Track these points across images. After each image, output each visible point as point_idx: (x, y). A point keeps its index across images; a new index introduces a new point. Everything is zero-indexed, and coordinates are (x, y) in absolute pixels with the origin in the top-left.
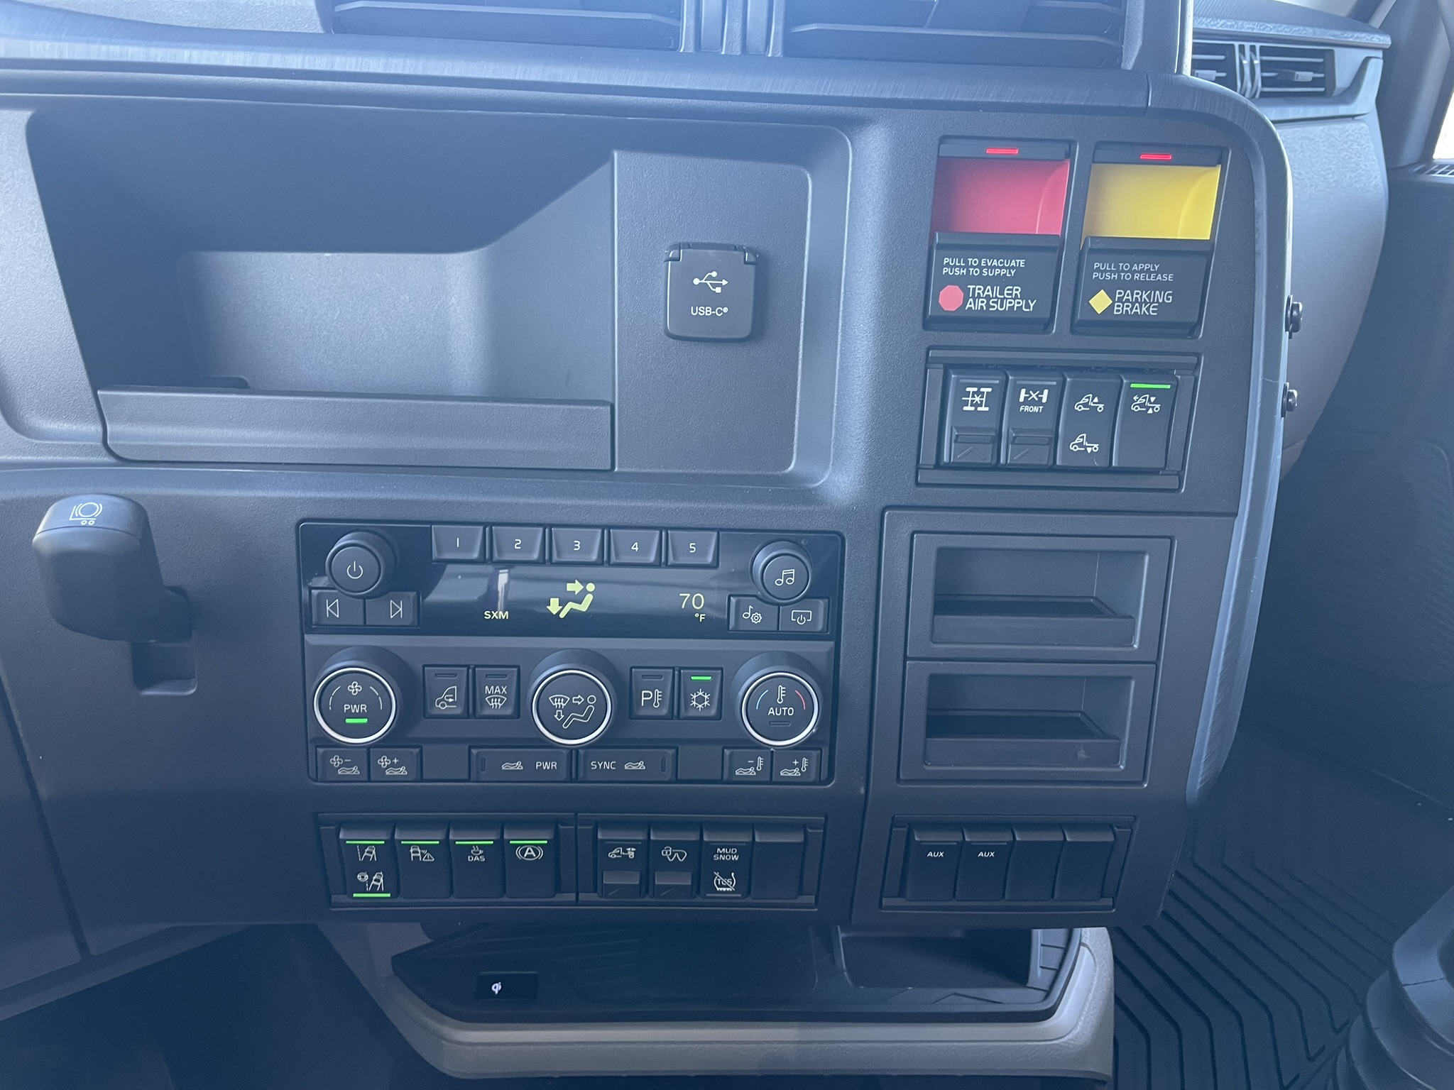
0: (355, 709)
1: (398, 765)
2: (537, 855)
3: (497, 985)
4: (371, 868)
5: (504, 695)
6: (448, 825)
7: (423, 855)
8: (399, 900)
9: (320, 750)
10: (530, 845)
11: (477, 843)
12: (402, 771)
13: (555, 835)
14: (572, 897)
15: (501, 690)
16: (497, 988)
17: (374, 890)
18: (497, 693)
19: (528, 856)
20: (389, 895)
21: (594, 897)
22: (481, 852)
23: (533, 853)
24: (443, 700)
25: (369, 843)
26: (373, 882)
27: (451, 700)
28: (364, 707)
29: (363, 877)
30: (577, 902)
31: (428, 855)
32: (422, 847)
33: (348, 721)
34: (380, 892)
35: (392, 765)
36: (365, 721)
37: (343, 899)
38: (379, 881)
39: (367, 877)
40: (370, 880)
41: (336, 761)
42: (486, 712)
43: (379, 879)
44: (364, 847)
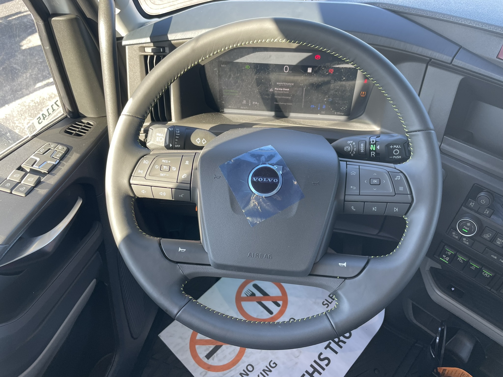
0: (466, 228)
1: (467, 242)
2: (487, 276)
3: (453, 288)
4: (447, 256)
5: (502, 242)
6: (470, 258)
7: (461, 260)
8: (449, 265)
9: (452, 230)
10: (487, 273)
11: (475, 266)
12: (468, 243)
13: (495, 275)
14: (490, 289)
15: (502, 241)
16: (453, 289)
17: (445, 260)
18: (500, 241)
19: (485, 275)
20: (448, 263)
21: (495, 292)
22: (475, 268)
23: (487, 275)
24: (486, 235)
25: (450, 252)
26: (446, 258)
27: (488, 236)
28: (468, 229)
29: (444, 256)
30: (490, 290)
31: (462, 261)
32: (462, 259)
33: (463, 229)
34: (446, 261)
35: (466, 241)
36: (467, 231)
37: (437, 257)
38: (447, 259)
39: (445, 257)
40: (445, 258)
41: (454, 233)
42: (495, 243)
43: (448, 259)
44: (448, 251)
